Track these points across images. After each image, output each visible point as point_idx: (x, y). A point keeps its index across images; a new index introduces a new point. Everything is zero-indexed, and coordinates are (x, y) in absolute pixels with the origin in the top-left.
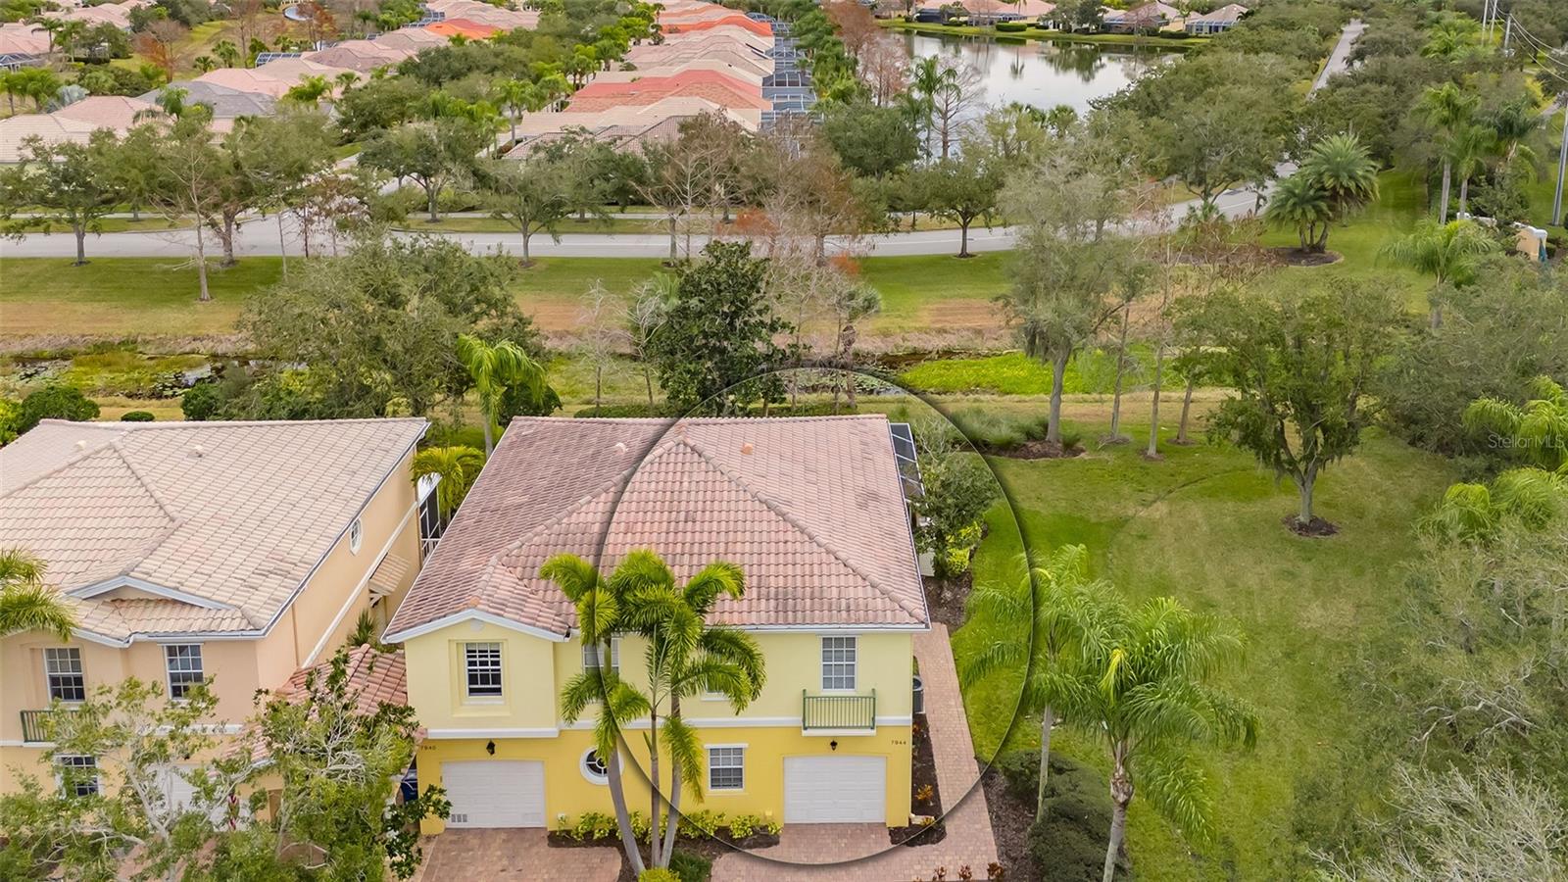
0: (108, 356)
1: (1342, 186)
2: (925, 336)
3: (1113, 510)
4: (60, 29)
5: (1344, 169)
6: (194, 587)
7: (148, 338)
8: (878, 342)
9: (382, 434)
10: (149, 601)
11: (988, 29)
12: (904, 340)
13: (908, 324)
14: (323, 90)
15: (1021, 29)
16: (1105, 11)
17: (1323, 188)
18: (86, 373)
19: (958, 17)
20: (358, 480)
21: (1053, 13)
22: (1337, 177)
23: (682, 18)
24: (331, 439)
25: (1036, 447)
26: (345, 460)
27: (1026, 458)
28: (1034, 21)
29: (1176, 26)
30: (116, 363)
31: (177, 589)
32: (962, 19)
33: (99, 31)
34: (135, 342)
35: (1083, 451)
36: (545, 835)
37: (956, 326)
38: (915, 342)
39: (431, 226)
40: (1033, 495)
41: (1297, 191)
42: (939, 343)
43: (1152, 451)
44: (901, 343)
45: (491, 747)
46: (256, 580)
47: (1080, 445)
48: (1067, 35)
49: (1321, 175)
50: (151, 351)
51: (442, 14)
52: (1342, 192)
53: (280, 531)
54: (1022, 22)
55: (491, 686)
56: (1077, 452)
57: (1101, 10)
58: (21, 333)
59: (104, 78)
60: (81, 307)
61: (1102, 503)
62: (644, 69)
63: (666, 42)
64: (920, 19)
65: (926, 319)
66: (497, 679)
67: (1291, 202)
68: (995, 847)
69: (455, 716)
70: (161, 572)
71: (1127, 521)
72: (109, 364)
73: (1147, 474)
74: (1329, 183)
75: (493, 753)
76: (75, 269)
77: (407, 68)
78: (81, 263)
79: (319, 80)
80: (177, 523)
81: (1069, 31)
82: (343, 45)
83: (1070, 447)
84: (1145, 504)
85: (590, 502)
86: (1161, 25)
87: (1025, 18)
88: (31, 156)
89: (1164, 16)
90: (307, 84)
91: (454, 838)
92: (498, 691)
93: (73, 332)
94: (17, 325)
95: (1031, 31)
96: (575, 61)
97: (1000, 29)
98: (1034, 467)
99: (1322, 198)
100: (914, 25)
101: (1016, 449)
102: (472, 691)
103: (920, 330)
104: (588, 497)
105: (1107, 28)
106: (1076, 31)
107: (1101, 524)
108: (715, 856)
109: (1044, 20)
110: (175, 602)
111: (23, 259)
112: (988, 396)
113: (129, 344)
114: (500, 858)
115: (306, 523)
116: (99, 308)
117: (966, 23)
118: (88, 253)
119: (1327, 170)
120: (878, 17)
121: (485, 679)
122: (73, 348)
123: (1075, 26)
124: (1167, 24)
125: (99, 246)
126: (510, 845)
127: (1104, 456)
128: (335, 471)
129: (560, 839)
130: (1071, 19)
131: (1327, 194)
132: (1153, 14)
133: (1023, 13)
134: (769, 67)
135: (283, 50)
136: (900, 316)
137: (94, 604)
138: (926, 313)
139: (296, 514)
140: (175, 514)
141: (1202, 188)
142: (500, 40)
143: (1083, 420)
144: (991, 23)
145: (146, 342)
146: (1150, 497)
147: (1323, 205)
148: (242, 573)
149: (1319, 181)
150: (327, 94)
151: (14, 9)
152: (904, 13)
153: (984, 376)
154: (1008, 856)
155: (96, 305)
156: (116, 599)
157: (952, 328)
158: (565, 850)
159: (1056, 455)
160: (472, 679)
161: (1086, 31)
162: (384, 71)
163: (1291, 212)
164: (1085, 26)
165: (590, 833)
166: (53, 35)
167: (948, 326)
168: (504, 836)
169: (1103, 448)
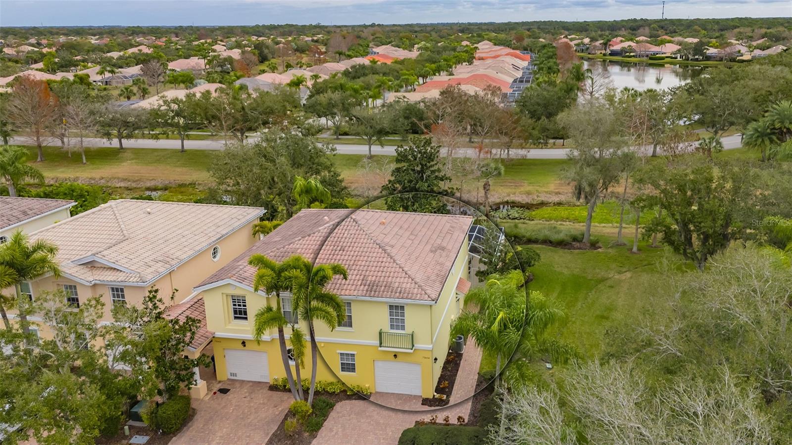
0: (182, 189)
1: (785, 127)
2: (548, 195)
3: (603, 274)
4: (209, 58)
5: (788, 119)
6: (122, 263)
7: (200, 182)
8: (524, 197)
9: (240, 212)
10: (105, 268)
11: (645, 59)
12: (538, 196)
13: (540, 189)
14: (302, 81)
15: (663, 58)
16: (708, 49)
17: (774, 129)
18: (172, 196)
19: (630, 52)
20: (219, 230)
21: (679, 51)
22: (782, 122)
23: (490, 53)
24: (214, 213)
25: (577, 244)
26: (217, 221)
27: (569, 249)
28: (668, 55)
29: (747, 57)
30: (185, 192)
31: (114, 263)
32: (632, 54)
33: (225, 59)
34: (195, 184)
35: (600, 248)
36: (268, 385)
37: (566, 191)
38: (543, 198)
39: (335, 141)
40: (564, 265)
41: (759, 130)
42: (556, 199)
43: (635, 249)
44: (536, 198)
45: (244, 343)
46: (151, 263)
47: (600, 244)
48: (686, 62)
49: (774, 121)
50: (201, 188)
51: (378, 53)
52: (785, 130)
53: (172, 246)
54: (663, 55)
55: (243, 316)
56: (596, 248)
57: (705, 49)
58: (151, 178)
59: (216, 77)
60: (179, 169)
61: (597, 271)
62: (457, 75)
63: (474, 64)
64: (611, 55)
65: (552, 187)
66: (245, 313)
67: (756, 135)
68: (469, 411)
69: (227, 327)
70: (109, 257)
71: (607, 279)
72: (182, 192)
73: (628, 260)
74: (778, 125)
75: (245, 346)
76: (180, 154)
77: (346, 73)
78: (182, 151)
79: (301, 77)
80: (126, 238)
81: (688, 59)
82: (325, 65)
83: (594, 245)
84: (620, 273)
85: (300, 240)
86: (738, 56)
87: (665, 53)
88: (163, 104)
89: (739, 51)
90: (296, 78)
91: (230, 383)
92: (246, 318)
93: (171, 179)
94: (150, 175)
95: (667, 60)
96: (423, 71)
97: (651, 59)
98: (571, 253)
99: (774, 133)
100: (607, 57)
101: (565, 245)
102: (236, 318)
103: (547, 192)
104: (300, 238)
105: (708, 58)
106: (691, 60)
107: (593, 280)
108: (338, 402)
109: (674, 54)
110: (115, 269)
111: (161, 149)
112: (568, 223)
113: (193, 185)
114: (246, 393)
115: (186, 244)
116: (185, 169)
117: (634, 56)
118: (186, 147)
119: (778, 119)
120: (589, 54)
121: (240, 313)
122: (170, 185)
123: (691, 57)
124: (742, 56)
125: (190, 144)
126: (252, 388)
127: (610, 250)
128: (210, 225)
129: (273, 388)
130: (690, 53)
131: (776, 131)
132: (734, 51)
133: (664, 51)
134: (519, 75)
135: (300, 67)
136: (539, 186)
137: (82, 267)
138: (553, 185)
139: (184, 240)
140: (127, 235)
141: (714, 129)
142: (396, 62)
143: (611, 235)
144: (647, 56)
145: (199, 184)
146: (624, 270)
147: (774, 138)
148: (147, 260)
149: (773, 125)
150: (304, 83)
151: (196, 51)
152: (603, 52)
153: (573, 214)
154: (473, 415)
155: (184, 168)
156: (91, 265)
157: (564, 192)
158: (274, 392)
159: (586, 249)
160: (235, 312)
161: (697, 60)
162: (336, 75)
163: (756, 141)
164: (697, 57)
165: (285, 386)
166: (206, 61)
167: (561, 191)
168: (251, 384)
169: (611, 247)
